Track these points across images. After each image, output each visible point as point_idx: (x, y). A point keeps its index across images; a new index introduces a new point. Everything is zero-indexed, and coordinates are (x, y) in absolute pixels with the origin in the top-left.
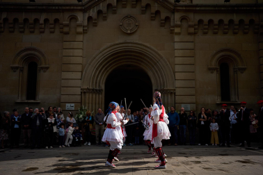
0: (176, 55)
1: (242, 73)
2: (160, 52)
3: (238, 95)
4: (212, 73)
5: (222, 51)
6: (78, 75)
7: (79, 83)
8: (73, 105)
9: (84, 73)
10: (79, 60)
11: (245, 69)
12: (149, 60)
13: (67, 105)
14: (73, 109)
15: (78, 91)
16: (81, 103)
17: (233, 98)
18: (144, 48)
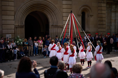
0: (64, 7)
1: (91, 17)
2: (56, 5)
3: (89, 28)
4: (79, 17)
5: (83, 6)
6: (13, 18)
7: (13, 22)
8: (10, 35)
9: (16, 16)
10: (13, 8)
11: (92, 15)
12: (49, 9)
13: (7, 35)
14: (11, 37)
15: (13, 27)
16: (15, 34)
17: (87, 29)
18: (48, 3)
